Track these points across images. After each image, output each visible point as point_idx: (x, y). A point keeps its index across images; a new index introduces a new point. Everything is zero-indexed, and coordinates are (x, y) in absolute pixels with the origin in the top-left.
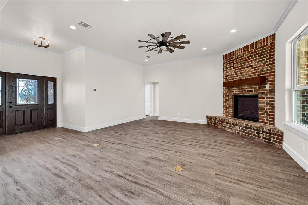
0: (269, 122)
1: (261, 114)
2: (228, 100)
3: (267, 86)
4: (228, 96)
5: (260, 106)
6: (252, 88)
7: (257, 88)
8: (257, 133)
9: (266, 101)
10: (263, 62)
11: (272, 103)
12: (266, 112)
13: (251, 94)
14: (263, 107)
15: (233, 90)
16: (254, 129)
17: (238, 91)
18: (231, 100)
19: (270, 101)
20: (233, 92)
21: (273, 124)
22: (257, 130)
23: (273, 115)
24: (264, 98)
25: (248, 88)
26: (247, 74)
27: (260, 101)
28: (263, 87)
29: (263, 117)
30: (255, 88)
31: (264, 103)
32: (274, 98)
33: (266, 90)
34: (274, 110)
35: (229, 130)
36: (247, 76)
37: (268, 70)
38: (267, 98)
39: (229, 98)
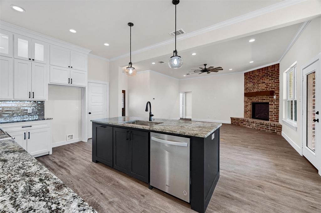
0: (275, 120)
1: (271, 115)
2: (248, 106)
3: (275, 97)
4: (248, 103)
5: (270, 110)
6: (265, 98)
7: (268, 98)
8: (267, 127)
9: (274, 106)
10: (272, 81)
11: (277, 108)
12: (274, 114)
13: (264, 102)
14: (272, 111)
15: (252, 98)
16: (265, 125)
17: (255, 100)
18: (250, 106)
19: (276, 107)
20: (252, 100)
21: (278, 122)
22: (267, 125)
23: (278, 116)
24: (272, 105)
25: (262, 98)
26: (261, 88)
27: (270, 106)
28: (272, 98)
29: (272, 117)
30: (267, 98)
31: (273, 108)
32: (279, 105)
33: (274, 99)
34: (279, 112)
35: (248, 127)
36: (262, 90)
37: (275, 86)
38: (274, 105)
39: (248, 104)
